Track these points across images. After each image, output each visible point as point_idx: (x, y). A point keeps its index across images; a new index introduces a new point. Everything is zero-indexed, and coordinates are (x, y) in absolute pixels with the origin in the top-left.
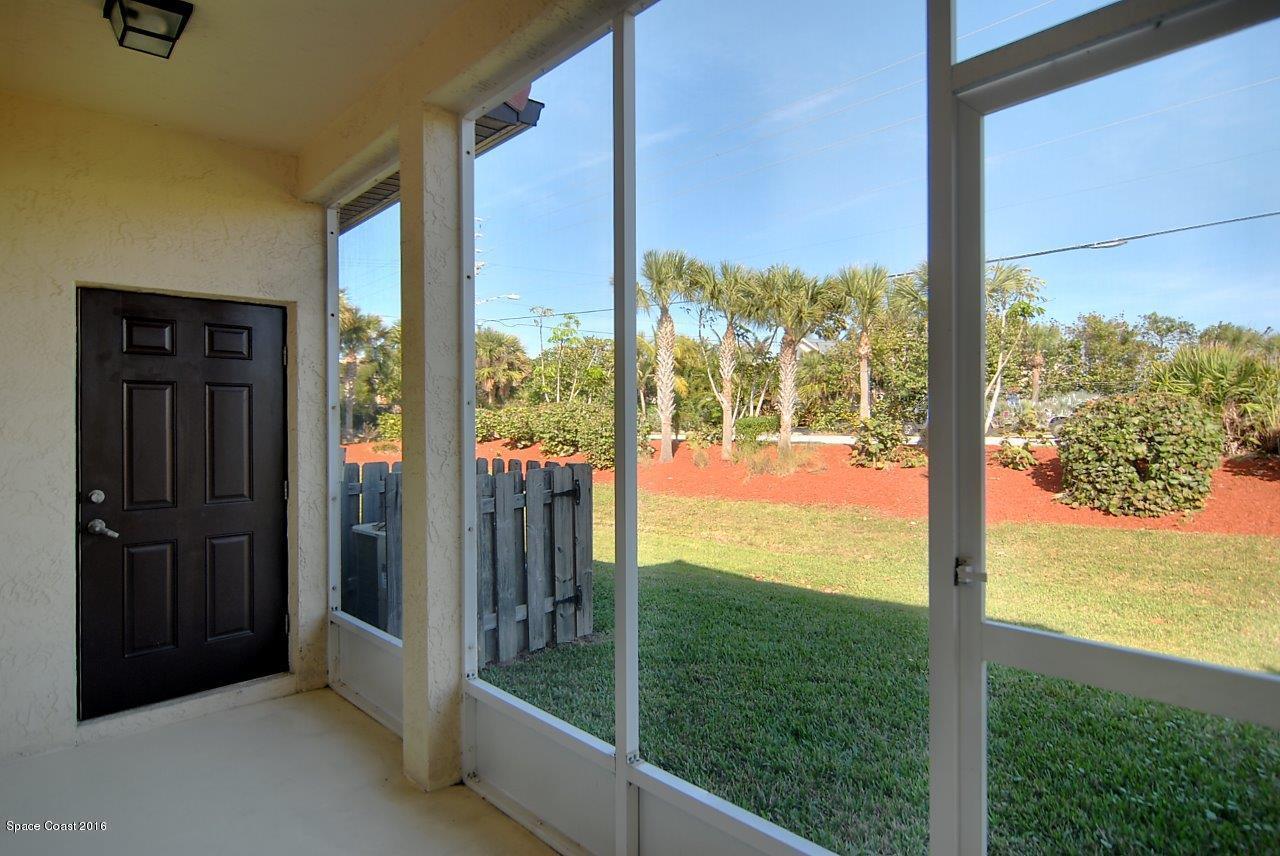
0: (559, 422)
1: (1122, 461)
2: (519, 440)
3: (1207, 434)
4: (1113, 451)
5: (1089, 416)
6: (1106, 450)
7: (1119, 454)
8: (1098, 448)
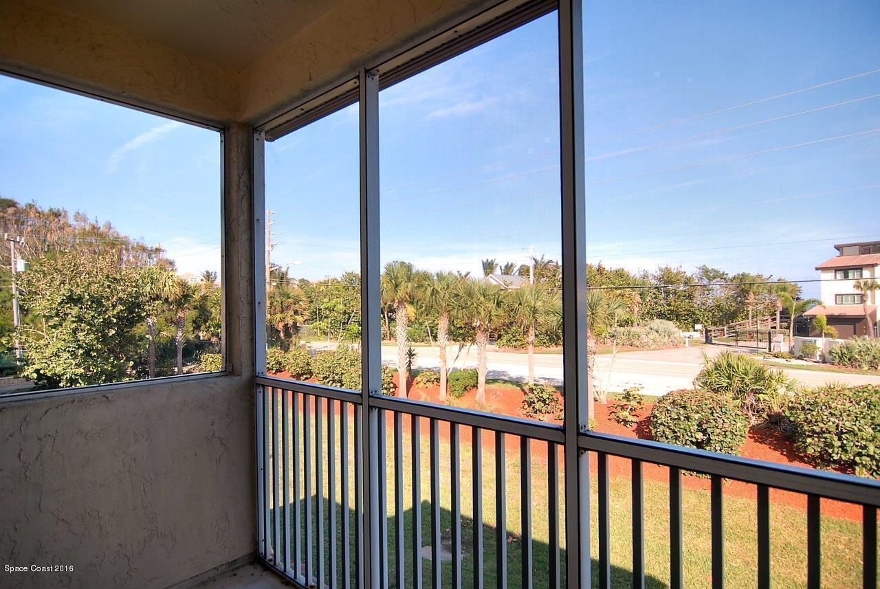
0: (330, 367)
1: (688, 442)
2: (302, 374)
3: (738, 429)
4: (683, 435)
5: (669, 408)
6: (679, 434)
7: (687, 438)
8: (674, 432)
